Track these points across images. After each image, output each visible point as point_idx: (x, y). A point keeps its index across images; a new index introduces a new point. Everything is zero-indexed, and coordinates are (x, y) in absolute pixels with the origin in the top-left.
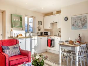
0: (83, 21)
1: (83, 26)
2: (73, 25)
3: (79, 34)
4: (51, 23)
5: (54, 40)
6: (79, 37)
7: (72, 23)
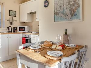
0: (74, 5)
1: (72, 15)
2: (56, 14)
3: (66, 30)
4: (28, 13)
5: (30, 38)
6: (66, 34)
7: (55, 11)
